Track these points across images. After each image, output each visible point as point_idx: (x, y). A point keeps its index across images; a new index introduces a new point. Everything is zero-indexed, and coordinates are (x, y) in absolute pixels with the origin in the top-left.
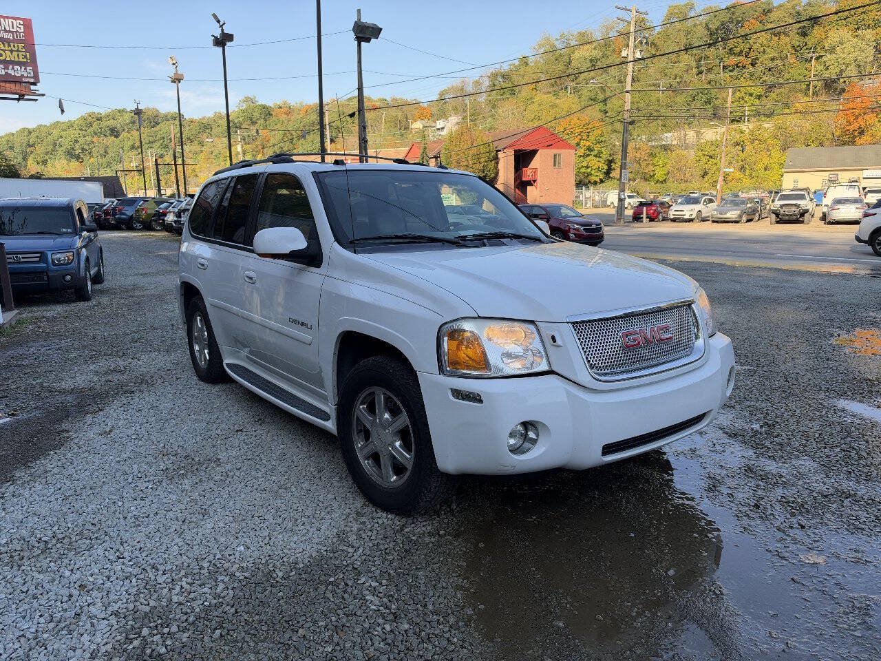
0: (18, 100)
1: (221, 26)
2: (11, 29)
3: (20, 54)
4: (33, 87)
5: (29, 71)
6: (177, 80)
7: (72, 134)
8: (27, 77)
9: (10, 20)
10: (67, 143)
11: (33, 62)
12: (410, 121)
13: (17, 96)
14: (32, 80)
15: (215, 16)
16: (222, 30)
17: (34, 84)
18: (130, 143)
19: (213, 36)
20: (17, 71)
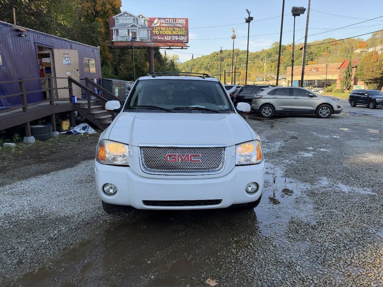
0: (182, 49)
1: (249, 14)
2: (182, 23)
3: (183, 32)
4: (186, 44)
5: (185, 38)
6: (234, 38)
7: (208, 60)
8: (185, 40)
9: (181, 20)
10: (205, 64)
11: (187, 35)
12: (354, 49)
13: (181, 48)
14: (186, 41)
15: (247, 10)
16: (249, 16)
17: (187, 43)
18: (227, 63)
19: (245, 19)
20: (182, 38)
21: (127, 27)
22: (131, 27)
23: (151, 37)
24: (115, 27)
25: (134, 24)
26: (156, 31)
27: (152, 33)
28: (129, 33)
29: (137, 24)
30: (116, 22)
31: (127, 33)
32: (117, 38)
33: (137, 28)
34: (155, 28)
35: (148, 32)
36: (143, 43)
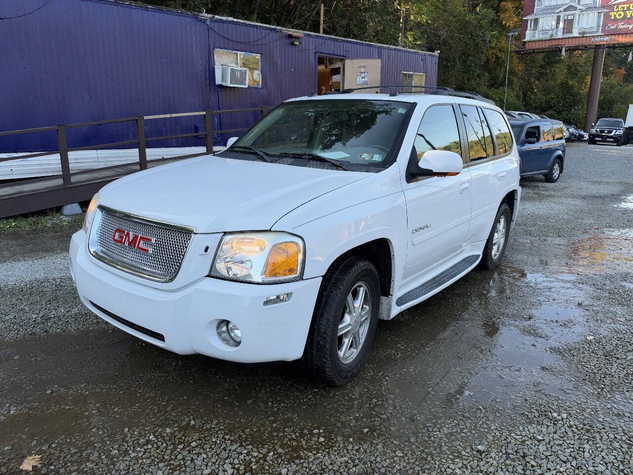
21: (557, 11)
22: (565, 10)
23: (605, 25)
24: (533, 15)
25: (572, 4)
26: (617, 12)
27: (607, 16)
28: (558, 23)
29: (579, 3)
30: (536, 5)
31: (554, 23)
32: (534, 36)
33: (577, 12)
34: (615, 7)
35: (599, 17)
36: (584, 39)
